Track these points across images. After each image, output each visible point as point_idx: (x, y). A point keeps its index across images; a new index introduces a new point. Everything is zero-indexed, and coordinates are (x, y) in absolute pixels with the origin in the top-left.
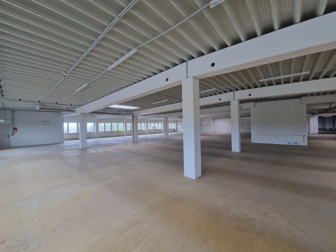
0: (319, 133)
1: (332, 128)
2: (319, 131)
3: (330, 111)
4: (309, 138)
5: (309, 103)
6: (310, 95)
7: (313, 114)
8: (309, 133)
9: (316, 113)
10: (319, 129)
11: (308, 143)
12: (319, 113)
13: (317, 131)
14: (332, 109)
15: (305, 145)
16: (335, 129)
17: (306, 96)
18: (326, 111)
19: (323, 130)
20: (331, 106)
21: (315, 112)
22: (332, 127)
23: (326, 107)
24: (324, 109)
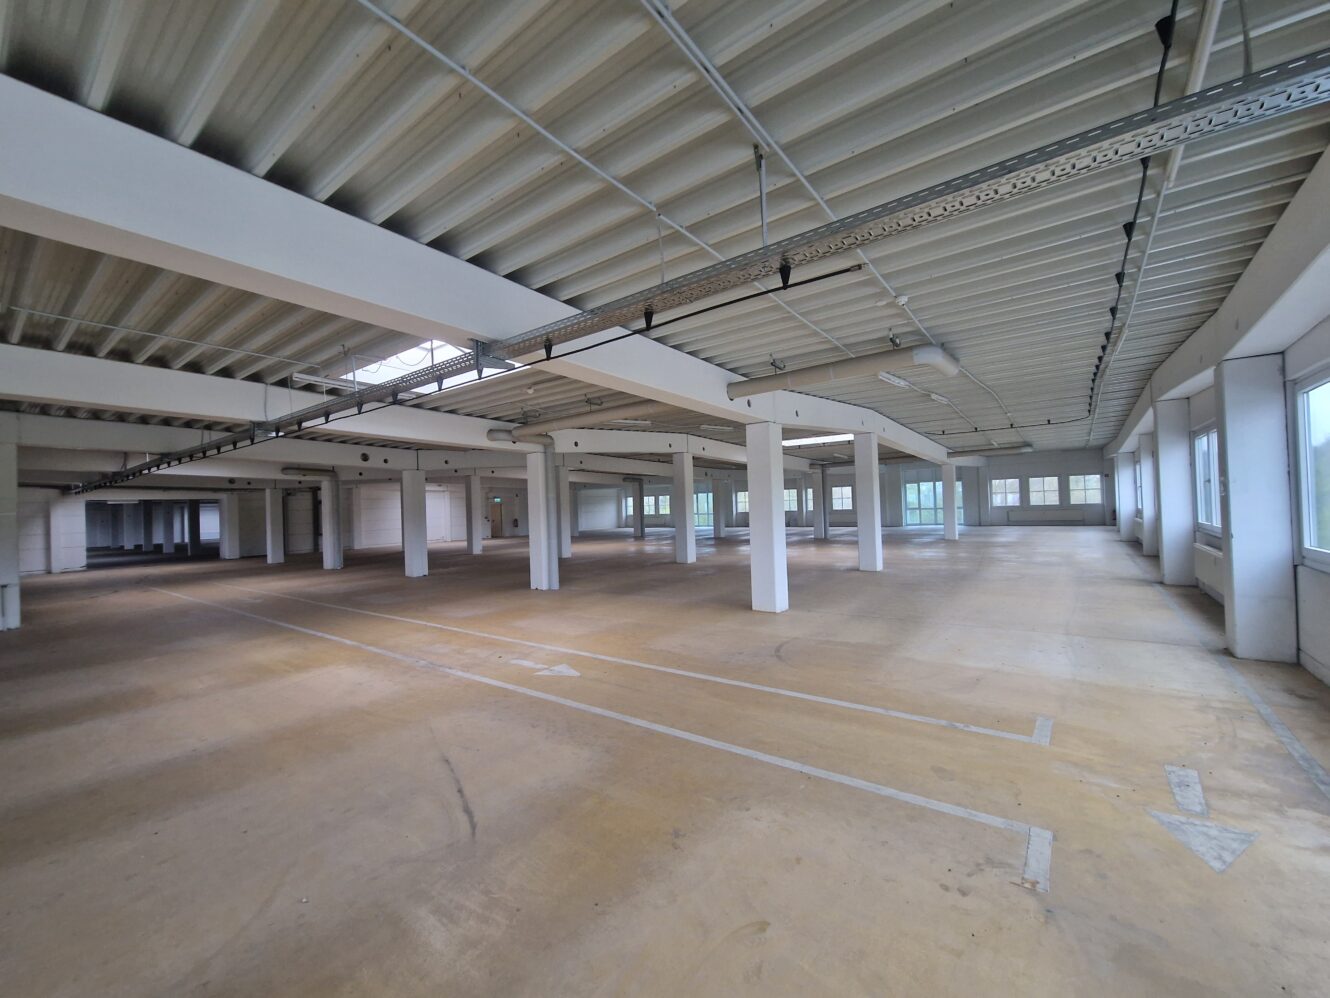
0: (90, 567)
1: (141, 546)
2: (88, 557)
3: (122, 484)
4: (29, 593)
5: (29, 441)
6: (38, 410)
7: (65, 490)
8: (49, 572)
9: (77, 487)
10: (89, 550)
11: (25, 617)
12: (86, 489)
13: (81, 559)
14: (128, 476)
15: (9, 629)
16: (151, 549)
17: (18, 411)
18: (111, 482)
19: (110, 552)
20: (125, 465)
21: (73, 483)
22: (142, 542)
23: (110, 467)
24: (104, 475)
